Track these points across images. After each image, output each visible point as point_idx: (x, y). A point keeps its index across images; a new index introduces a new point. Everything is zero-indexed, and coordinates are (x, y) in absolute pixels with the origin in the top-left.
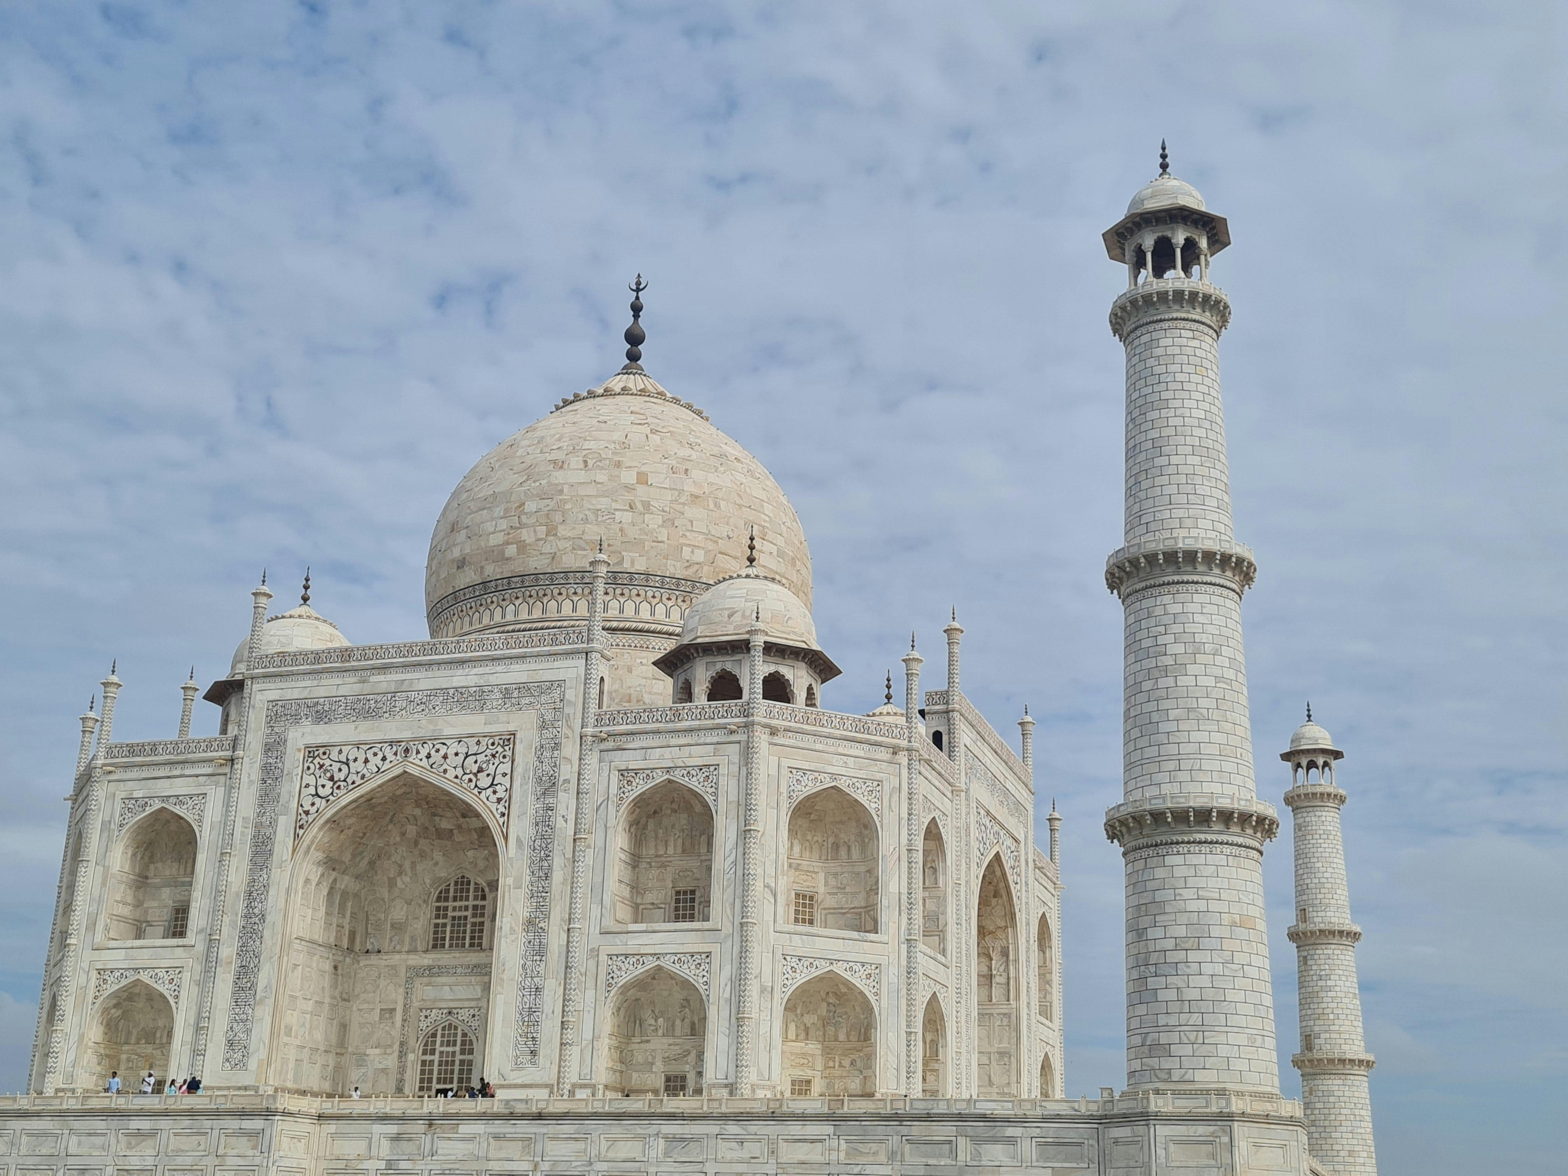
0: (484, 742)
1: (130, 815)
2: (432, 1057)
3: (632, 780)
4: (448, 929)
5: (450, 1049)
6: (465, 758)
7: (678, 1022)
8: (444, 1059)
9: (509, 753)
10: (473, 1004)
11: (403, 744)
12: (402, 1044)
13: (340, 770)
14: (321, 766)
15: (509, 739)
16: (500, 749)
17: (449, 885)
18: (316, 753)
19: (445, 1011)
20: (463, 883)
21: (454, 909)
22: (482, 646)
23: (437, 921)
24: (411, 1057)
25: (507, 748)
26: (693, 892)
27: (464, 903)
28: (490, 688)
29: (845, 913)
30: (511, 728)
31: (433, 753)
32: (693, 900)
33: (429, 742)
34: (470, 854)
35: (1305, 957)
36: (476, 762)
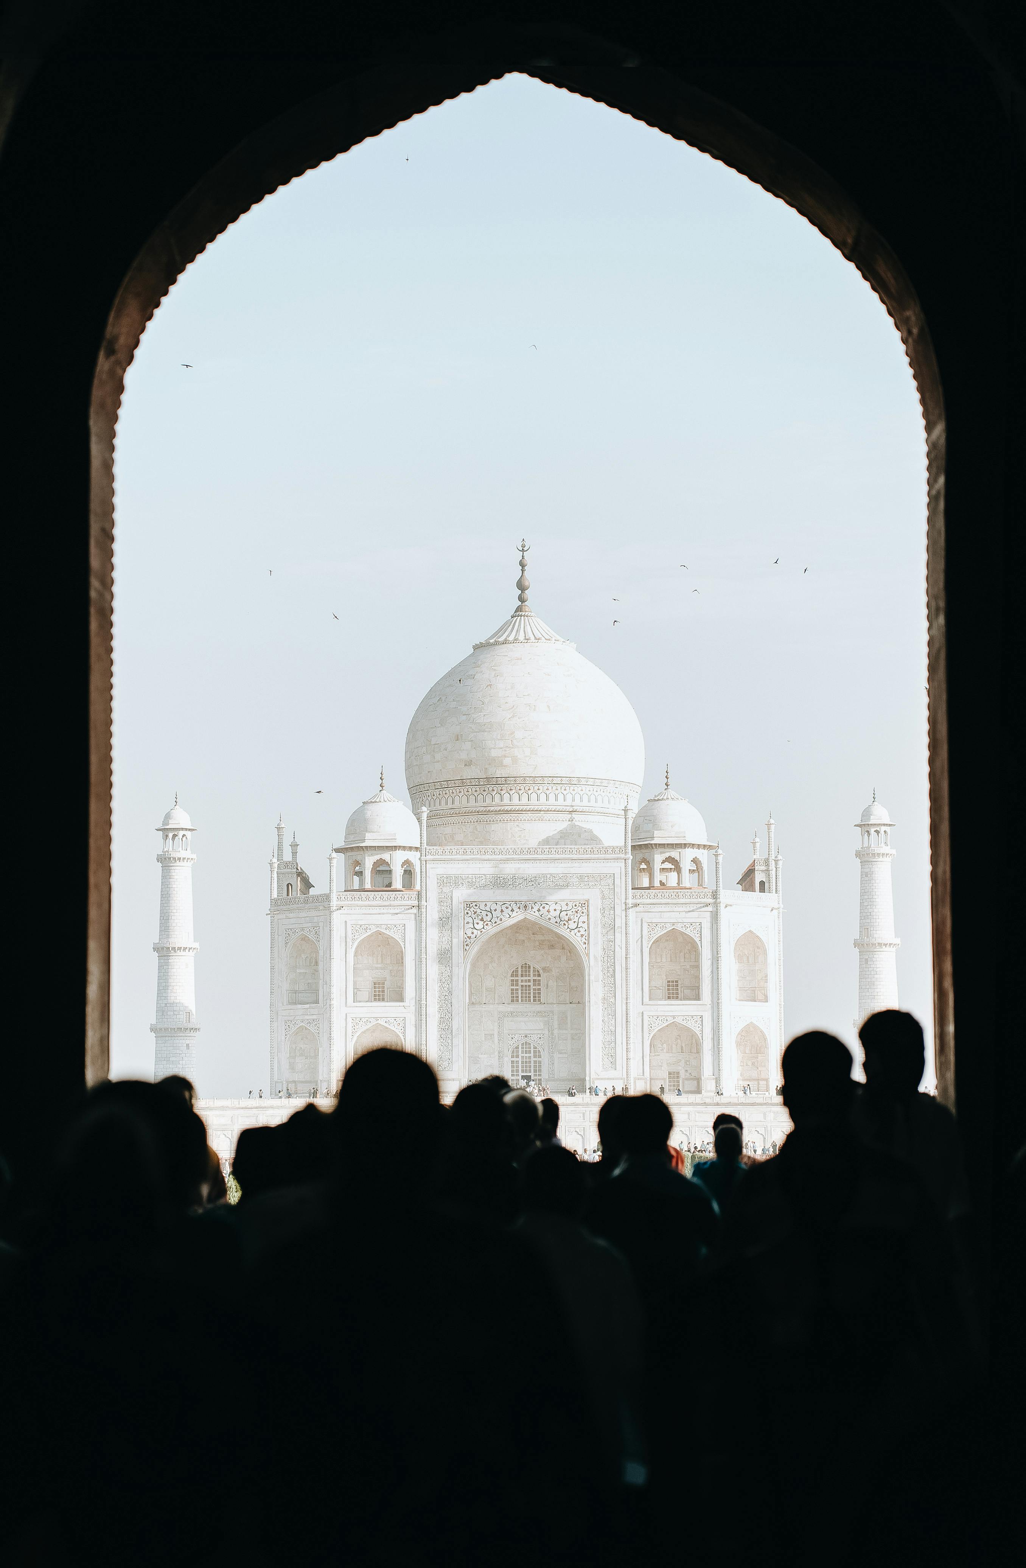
0: (570, 904)
1: (358, 934)
2: (517, 1059)
3: (655, 928)
4: (520, 992)
5: (528, 1055)
6: (561, 912)
7: (674, 1046)
8: (524, 1060)
9: (586, 911)
10: (540, 1032)
11: (523, 903)
12: (499, 1052)
13: (487, 915)
14: (475, 913)
15: (585, 904)
16: (580, 909)
17: (518, 968)
18: (471, 905)
19: (524, 1035)
20: (526, 968)
21: (522, 981)
22: (564, 852)
23: (513, 987)
24: (506, 1059)
25: (584, 908)
26: (677, 982)
27: (528, 978)
28: (571, 875)
29: (747, 990)
30: (586, 897)
31: (541, 908)
32: (677, 986)
33: (538, 903)
34: (532, 952)
35: (866, 960)
36: (567, 915)
